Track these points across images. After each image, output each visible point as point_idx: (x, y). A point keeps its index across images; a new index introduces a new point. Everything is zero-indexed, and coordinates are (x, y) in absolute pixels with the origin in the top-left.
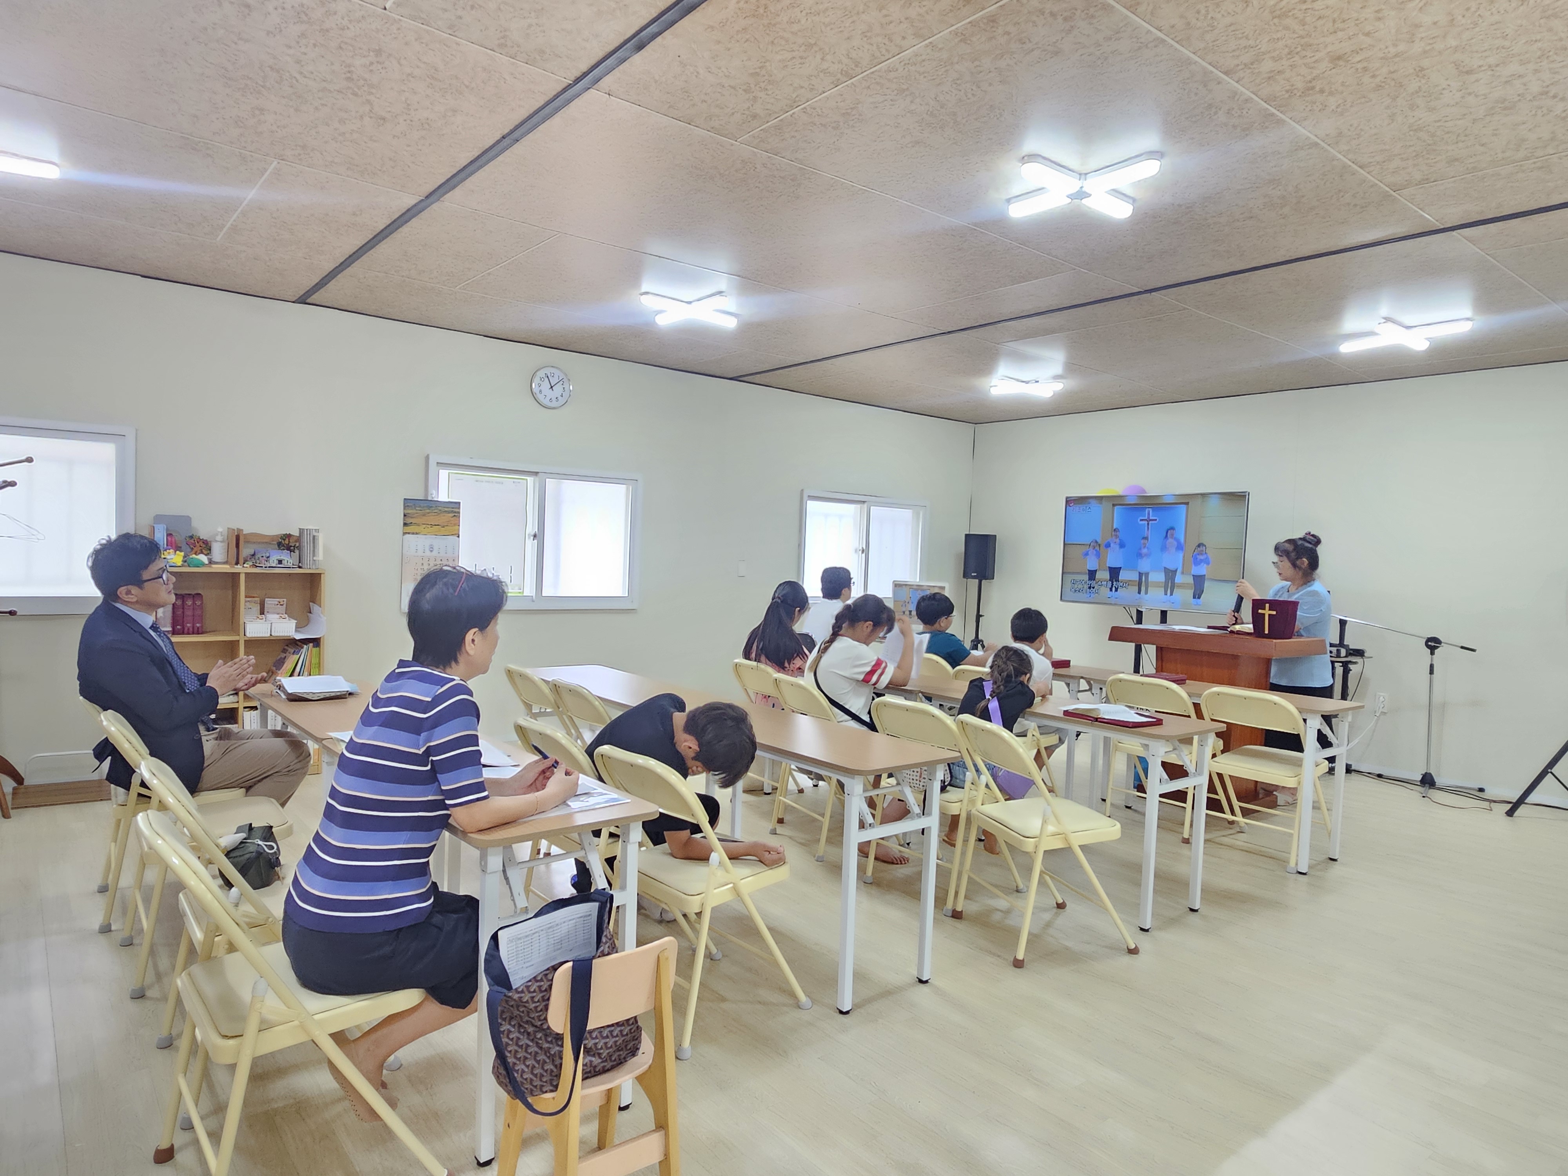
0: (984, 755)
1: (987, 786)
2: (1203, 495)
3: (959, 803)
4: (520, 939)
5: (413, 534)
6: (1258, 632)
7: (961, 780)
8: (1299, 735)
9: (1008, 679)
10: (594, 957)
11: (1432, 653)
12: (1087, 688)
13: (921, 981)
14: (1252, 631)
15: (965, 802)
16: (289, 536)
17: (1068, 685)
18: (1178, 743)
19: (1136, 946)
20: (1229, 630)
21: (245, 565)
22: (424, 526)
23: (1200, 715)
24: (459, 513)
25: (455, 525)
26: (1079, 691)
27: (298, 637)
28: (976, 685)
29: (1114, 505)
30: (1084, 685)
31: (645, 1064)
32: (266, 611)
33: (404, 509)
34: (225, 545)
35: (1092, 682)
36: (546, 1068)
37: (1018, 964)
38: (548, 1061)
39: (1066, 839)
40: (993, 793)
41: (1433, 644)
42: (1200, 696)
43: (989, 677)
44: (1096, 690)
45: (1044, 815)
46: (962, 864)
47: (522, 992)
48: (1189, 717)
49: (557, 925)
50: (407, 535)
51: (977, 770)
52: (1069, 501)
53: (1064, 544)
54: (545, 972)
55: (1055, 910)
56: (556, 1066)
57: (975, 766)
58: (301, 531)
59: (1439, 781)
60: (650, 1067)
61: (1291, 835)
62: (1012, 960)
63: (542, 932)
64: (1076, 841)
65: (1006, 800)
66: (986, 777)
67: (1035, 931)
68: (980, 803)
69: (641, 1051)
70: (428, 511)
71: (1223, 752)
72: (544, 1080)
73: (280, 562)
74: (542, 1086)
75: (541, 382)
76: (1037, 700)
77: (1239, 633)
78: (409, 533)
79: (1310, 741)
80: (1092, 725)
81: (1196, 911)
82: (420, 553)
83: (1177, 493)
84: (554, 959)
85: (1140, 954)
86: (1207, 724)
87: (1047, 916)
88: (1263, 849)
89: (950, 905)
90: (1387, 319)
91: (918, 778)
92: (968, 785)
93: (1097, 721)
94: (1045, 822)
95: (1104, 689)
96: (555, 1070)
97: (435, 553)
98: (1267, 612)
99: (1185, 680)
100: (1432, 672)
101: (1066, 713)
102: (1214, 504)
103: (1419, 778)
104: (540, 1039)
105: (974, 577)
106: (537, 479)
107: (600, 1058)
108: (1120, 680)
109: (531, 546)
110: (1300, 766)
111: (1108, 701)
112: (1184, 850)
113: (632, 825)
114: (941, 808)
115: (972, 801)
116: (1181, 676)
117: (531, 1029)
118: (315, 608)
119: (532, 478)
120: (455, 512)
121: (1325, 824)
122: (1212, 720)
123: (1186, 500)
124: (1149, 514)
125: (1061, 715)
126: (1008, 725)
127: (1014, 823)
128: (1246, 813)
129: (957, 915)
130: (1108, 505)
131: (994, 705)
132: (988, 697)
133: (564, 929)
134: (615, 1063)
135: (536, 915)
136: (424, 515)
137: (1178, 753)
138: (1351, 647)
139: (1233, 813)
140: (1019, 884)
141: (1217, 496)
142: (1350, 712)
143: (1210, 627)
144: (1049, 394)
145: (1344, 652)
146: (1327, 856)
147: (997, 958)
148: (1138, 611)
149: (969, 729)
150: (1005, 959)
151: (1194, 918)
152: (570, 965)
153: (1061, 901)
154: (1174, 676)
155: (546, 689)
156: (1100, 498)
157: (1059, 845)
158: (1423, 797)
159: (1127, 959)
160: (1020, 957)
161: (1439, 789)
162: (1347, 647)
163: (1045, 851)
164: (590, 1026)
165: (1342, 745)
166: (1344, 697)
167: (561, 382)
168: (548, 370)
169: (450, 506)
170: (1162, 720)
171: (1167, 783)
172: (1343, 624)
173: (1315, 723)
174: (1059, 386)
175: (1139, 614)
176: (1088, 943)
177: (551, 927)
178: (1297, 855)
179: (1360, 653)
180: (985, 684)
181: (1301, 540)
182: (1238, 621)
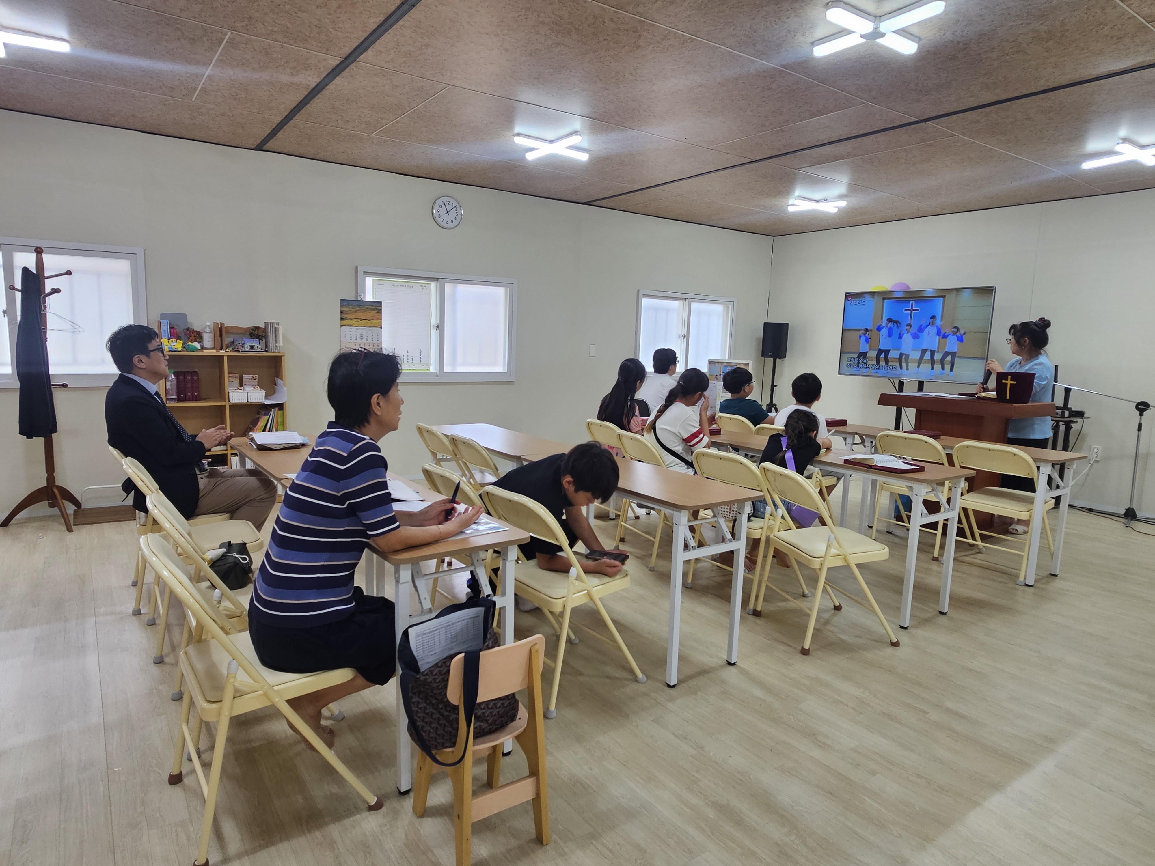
0: (781, 493)
1: (783, 517)
2: (957, 290)
3: (760, 530)
4: (425, 634)
5: (348, 326)
6: (1001, 397)
7: (762, 512)
8: (1032, 478)
9: (800, 435)
10: (481, 650)
11: (1141, 414)
12: (860, 441)
13: (729, 664)
14: (996, 397)
15: (765, 529)
16: (258, 328)
17: (845, 439)
18: (934, 486)
19: (897, 640)
20: (976, 396)
21: (227, 350)
22: (356, 320)
23: (951, 463)
24: (381, 310)
25: (378, 319)
26: (854, 444)
27: (268, 402)
28: (775, 439)
29: (884, 299)
30: (857, 439)
31: (521, 727)
32: (244, 383)
33: (341, 307)
34: (212, 335)
35: (864, 437)
36: (446, 730)
37: (805, 652)
38: (447, 724)
39: (845, 559)
40: (788, 523)
41: (1142, 407)
42: (951, 448)
43: (784, 434)
44: (867, 443)
45: (829, 541)
46: (761, 575)
47: (427, 675)
48: (943, 464)
49: (453, 624)
50: (344, 327)
51: (775, 505)
52: (848, 296)
53: (843, 330)
54: (444, 661)
55: (833, 611)
56: (453, 729)
57: (773, 502)
58: (266, 324)
60: (525, 729)
61: (1022, 556)
62: (801, 649)
63: (442, 630)
64: (853, 561)
65: (797, 528)
66: (782, 510)
67: (817, 627)
68: (777, 529)
69: (518, 717)
70: (358, 309)
71: (968, 491)
72: (445, 738)
73: (252, 347)
74: (443, 743)
75: (440, 209)
76: (823, 451)
78: (344, 325)
80: (867, 471)
81: (945, 614)
82: (353, 340)
83: (936, 288)
84: (452, 649)
85: (901, 646)
86: (957, 471)
87: (826, 616)
88: (997, 566)
89: (751, 607)
90: (1125, 140)
91: (728, 510)
92: (767, 516)
94: (829, 546)
95: (874, 442)
96: (453, 731)
97: (364, 340)
98: (1009, 382)
99: (940, 436)
101: (846, 461)
102: (966, 295)
103: (1123, 512)
104: (442, 708)
105: (770, 356)
106: (438, 284)
107: (487, 723)
108: (888, 436)
109: (434, 334)
110: (1033, 503)
111: (876, 452)
112: (934, 566)
113: (510, 548)
114: (747, 533)
115: (770, 528)
116: (937, 433)
117: (434, 702)
118: (279, 381)
120: (378, 309)
121: (1049, 548)
122: (961, 467)
123: (943, 294)
124: (912, 305)
125: (843, 463)
126: (800, 470)
127: (804, 546)
128: (984, 538)
129: (756, 614)
130: (880, 299)
131: (789, 455)
132: (784, 449)
133: (459, 626)
134: (499, 726)
135: (437, 617)
136: (356, 312)
137: (934, 492)
138: (1073, 409)
139: (974, 538)
140: (806, 592)
141: (969, 290)
142: (1075, 462)
143: (960, 394)
144: (835, 210)
145: (1067, 413)
146: (1049, 573)
147: (789, 647)
148: (900, 381)
149: (769, 474)
150: (795, 649)
151: (942, 619)
152: (463, 655)
153: (838, 604)
154: (931, 433)
155: (446, 441)
156: (873, 294)
157: (840, 563)
158: (1127, 527)
159: (890, 650)
160: (807, 647)
161: (1140, 521)
162: (1070, 410)
163: (828, 568)
164: (479, 700)
165: (1067, 486)
166: (1065, 448)
167: (455, 209)
168: (445, 199)
169: (374, 304)
170: (924, 467)
171: (926, 516)
172: (1067, 391)
173: (1046, 470)
174: (843, 204)
175: (901, 384)
176: (860, 637)
177: (448, 626)
178: (1026, 572)
179: (1080, 414)
180: (782, 438)
181: (1035, 324)
182: (985, 390)
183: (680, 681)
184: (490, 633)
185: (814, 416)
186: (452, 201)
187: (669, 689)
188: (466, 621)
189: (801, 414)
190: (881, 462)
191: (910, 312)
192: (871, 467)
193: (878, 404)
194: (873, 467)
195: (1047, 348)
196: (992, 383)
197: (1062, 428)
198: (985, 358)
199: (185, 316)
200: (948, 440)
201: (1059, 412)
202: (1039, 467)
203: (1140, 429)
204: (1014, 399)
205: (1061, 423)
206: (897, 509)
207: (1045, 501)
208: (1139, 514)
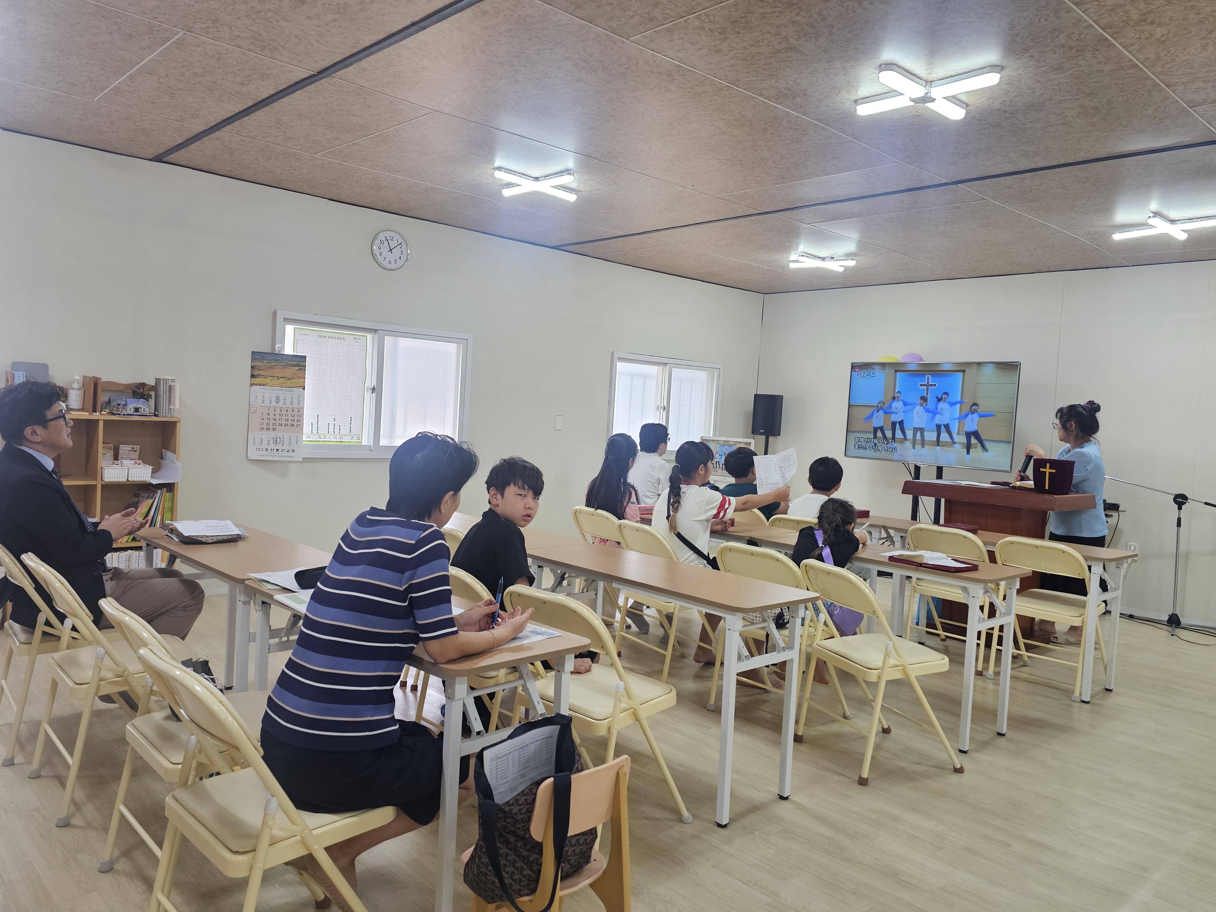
1: (825, 624)
2: (979, 364)
4: (499, 758)
5: (260, 385)
6: (1039, 487)
8: (1084, 579)
9: (837, 529)
10: (571, 773)
11: (1180, 508)
13: (782, 798)
14: (1033, 487)
15: (805, 637)
16: (143, 385)
19: (962, 766)
20: (1012, 485)
21: (102, 413)
22: (271, 378)
24: (305, 366)
25: (300, 378)
27: (155, 482)
28: (807, 533)
29: (896, 371)
31: (600, 869)
32: (120, 456)
33: (252, 361)
34: (81, 392)
36: (524, 873)
37: (863, 782)
38: (525, 867)
39: (904, 671)
40: (830, 630)
41: (1180, 500)
42: (994, 544)
43: (816, 527)
45: (886, 650)
49: (527, 745)
50: (254, 387)
52: (854, 367)
53: (849, 405)
54: (529, 788)
55: (882, 735)
56: (534, 872)
58: (158, 381)
59: (1184, 621)
60: (604, 872)
62: (857, 778)
63: (516, 752)
64: (914, 673)
66: (824, 616)
68: (819, 637)
69: (592, 859)
70: (275, 364)
72: (523, 884)
73: (137, 410)
74: (520, 890)
75: (381, 245)
76: (860, 547)
77: (1020, 488)
78: (256, 385)
79: (1093, 586)
80: (917, 570)
81: (1003, 735)
82: (267, 403)
83: (955, 362)
84: (534, 776)
85: (965, 773)
88: (1048, 681)
90: (1156, 214)
93: (920, 566)
94: (887, 655)
96: (533, 875)
97: (281, 404)
98: (1048, 470)
99: (977, 530)
100: (1179, 524)
101: (891, 558)
102: (988, 372)
103: (1166, 618)
104: (521, 847)
105: (762, 434)
106: (376, 336)
107: (569, 864)
108: (921, 530)
109: (369, 399)
110: (1084, 607)
113: (567, 657)
116: (976, 527)
117: (512, 839)
118: (169, 455)
119: (371, 335)
120: (300, 366)
121: (1102, 659)
123: (963, 368)
124: (928, 379)
125: (888, 561)
128: (1029, 648)
129: (798, 739)
130: (890, 371)
131: (827, 552)
132: (820, 545)
133: (532, 748)
134: (576, 869)
135: (511, 737)
136: (271, 368)
137: (989, 594)
140: (848, 713)
141: (991, 365)
143: (993, 483)
144: (841, 270)
146: (1104, 687)
147: (845, 778)
149: (811, 573)
150: (853, 778)
151: (1001, 741)
152: (552, 779)
153: (886, 726)
154: (968, 527)
156: (883, 365)
157: (899, 675)
158: (1173, 635)
159: (955, 777)
160: (865, 777)
161: (1184, 628)
163: (886, 681)
164: (570, 834)
165: (1118, 589)
167: (400, 246)
169: (297, 359)
170: (977, 566)
171: (983, 622)
173: (1098, 570)
174: (851, 263)
176: (919, 764)
177: (522, 748)
178: (1081, 686)
179: (1115, 507)
180: (815, 532)
181: (1083, 407)
182: (1023, 479)
183: (732, 820)
185: (851, 506)
186: (396, 237)
187: (720, 829)
188: (540, 742)
189: (838, 505)
190: (931, 559)
192: (921, 565)
193: (901, 493)
194: (922, 565)
198: (1012, 442)
199: (45, 367)
200: (990, 536)
202: (1091, 567)
204: (1054, 490)
207: (1096, 605)
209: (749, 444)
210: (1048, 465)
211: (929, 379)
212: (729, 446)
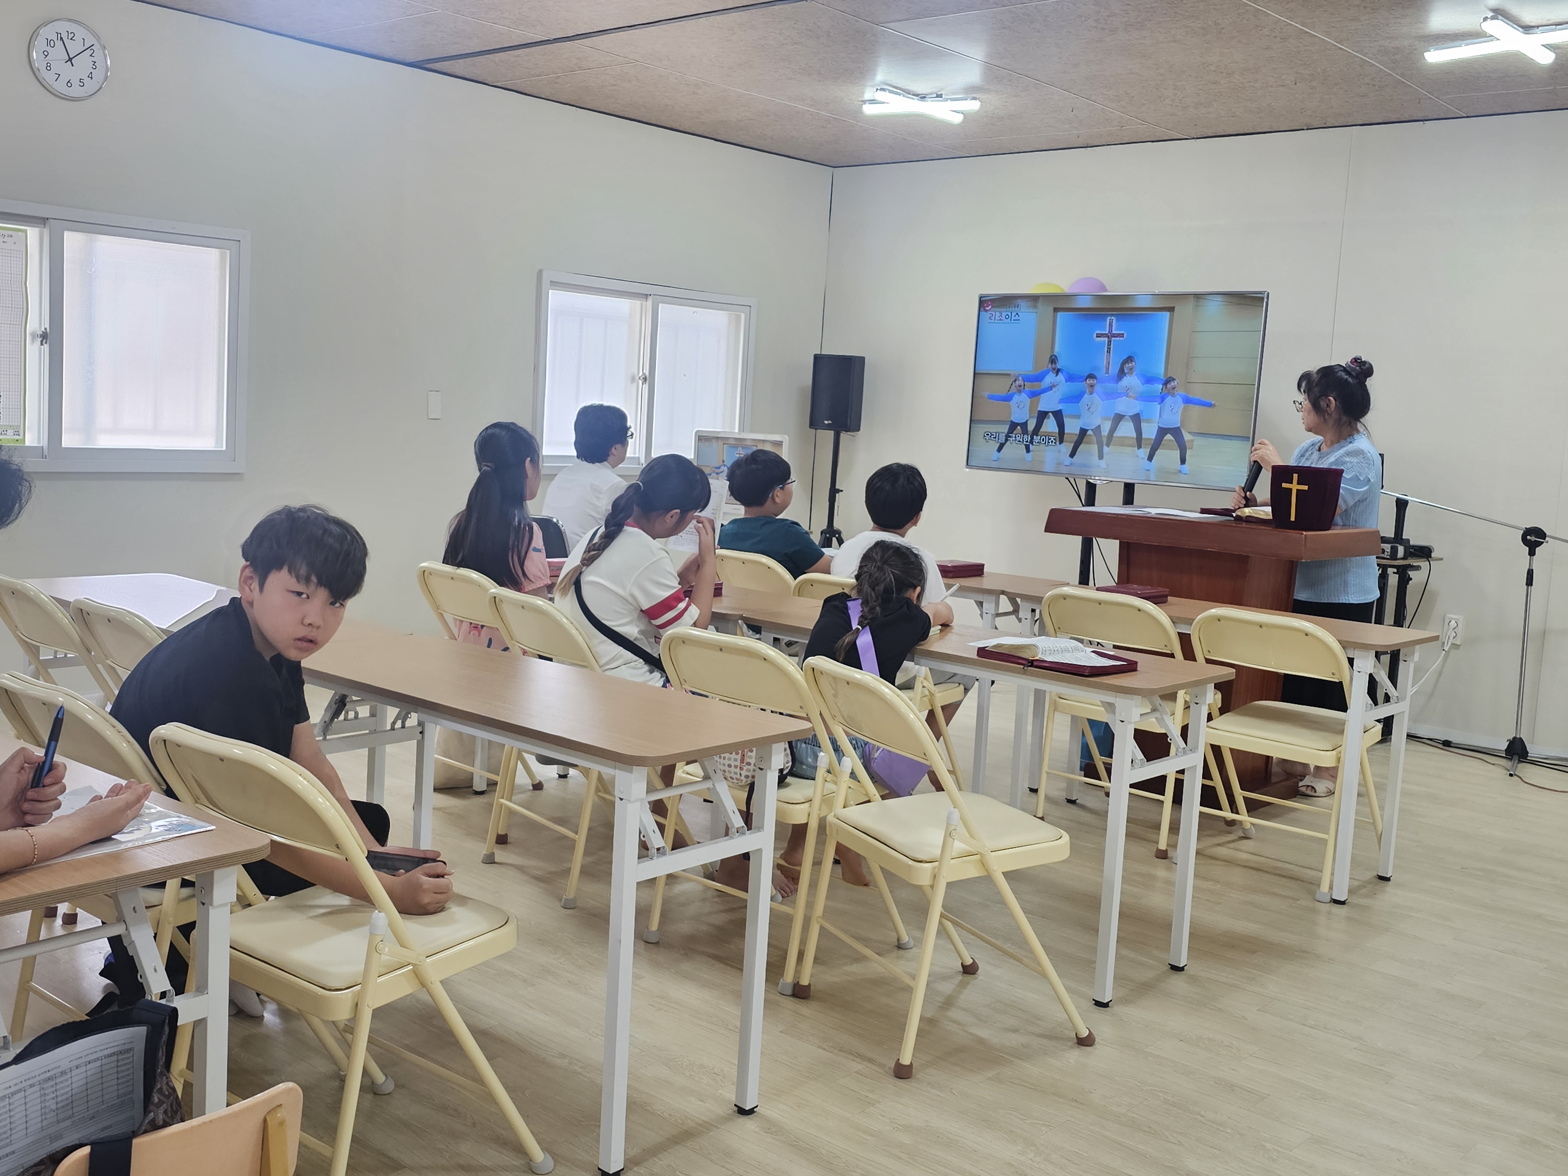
0: (849, 723)
1: (853, 774)
2: (1199, 296)
3: (807, 805)
6: (1280, 519)
7: (809, 766)
8: (1341, 683)
9: (886, 597)
10: (135, 1134)
11: (1532, 553)
12: (1011, 609)
13: (741, 1111)
14: (1271, 517)
15: (817, 801)
17: (980, 604)
18: (1158, 701)
19: (1090, 1033)
20: (1234, 515)
23: (1189, 654)
26: (998, 615)
28: (836, 605)
29: (1056, 310)
30: (1005, 605)
35: (1019, 600)
37: (903, 1073)
39: (983, 863)
40: (864, 788)
41: (1533, 539)
42: (1189, 622)
43: (854, 594)
44: (1025, 613)
45: (948, 824)
46: (810, 905)
48: (1172, 656)
49: (63, 1073)
51: (837, 749)
52: (984, 302)
53: (975, 374)
55: (960, 977)
57: (834, 742)
61: (1325, 842)
62: (893, 1066)
63: (29, 1091)
64: (999, 866)
65: (884, 797)
66: (851, 760)
67: (929, 1015)
68: (840, 801)
71: (1223, 711)
75: (49, 49)
76: (935, 630)
77: (1250, 520)
79: (1357, 694)
81: (1181, 969)
83: (1157, 292)
85: (1096, 1046)
86: (1200, 670)
87: (947, 988)
88: (1280, 864)
89: (789, 977)
90: (1498, 13)
91: (738, 763)
92: (821, 773)
93: (1032, 666)
94: (949, 835)
95: (1038, 612)
98: (1295, 487)
99: (1166, 596)
101: (983, 652)
102: (1213, 310)
103: (1504, 745)
105: (828, 427)
106: (46, 231)
108: (1062, 596)
109: (35, 354)
110: (1341, 732)
111: (1043, 632)
112: (1160, 870)
113: (221, 872)
114: (779, 812)
115: (828, 800)
116: (1161, 590)
119: (37, 229)
121: (1374, 824)
122: (1208, 661)
123: (1170, 303)
124: (1111, 325)
125: (974, 655)
126: (888, 672)
127: (897, 837)
128: (1252, 807)
129: (800, 993)
130: (1046, 310)
131: (865, 641)
132: (855, 625)
135: (19, 1059)
137: (1157, 714)
138: (1412, 543)
139: (1234, 809)
140: (905, 938)
141: (1219, 298)
142: (1417, 647)
143: (1204, 511)
144: (958, 119)
145: (1401, 550)
146: (1375, 874)
147: (869, 1065)
148: (1088, 483)
149: (823, 682)
150: (882, 1066)
151: (1177, 981)
152: (86, 1150)
153: (969, 962)
154: (1149, 590)
155: (63, 618)
156: (1034, 299)
157: (972, 872)
158: (1511, 775)
159: (1076, 1055)
160: (906, 1060)
161: (1533, 763)
162: (1406, 543)
163: (947, 883)
165: (1404, 699)
166: (1399, 621)
167: (89, 52)
168: (63, 27)
170: (1136, 663)
171: (1142, 766)
172: (1401, 505)
173: (1366, 665)
174: (973, 106)
175: (1091, 488)
176: (1015, 1031)
177: (50, 1079)
178: (1332, 874)
179: (1425, 552)
180: (849, 604)
181: (1344, 369)
182: (1250, 502)
183: (633, 1161)
184: (160, 1091)
185: (916, 556)
186: (80, 32)
188: (99, 1063)
189: (891, 552)
190: (1052, 652)
191: (1106, 339)
192: (1033, 663)
193: (1046, 531)
194: (1035, 663)
195: (1369, 419)
196: (1263, 489)
197: (1393, 579)
198: (1251, 438)
200: (1180, 605)
201: (1387, 547)
202: (1353, 659)
203: (1530, 581)
204: (1304, 522)
205: (1390, 571)
206: (1086, 752)
207: (1365, 727)
208: (1533, 751)
209: (779, 444)
210: (1295, 476)
211: (1113, 324)
212: (744, 447)
